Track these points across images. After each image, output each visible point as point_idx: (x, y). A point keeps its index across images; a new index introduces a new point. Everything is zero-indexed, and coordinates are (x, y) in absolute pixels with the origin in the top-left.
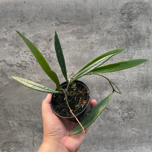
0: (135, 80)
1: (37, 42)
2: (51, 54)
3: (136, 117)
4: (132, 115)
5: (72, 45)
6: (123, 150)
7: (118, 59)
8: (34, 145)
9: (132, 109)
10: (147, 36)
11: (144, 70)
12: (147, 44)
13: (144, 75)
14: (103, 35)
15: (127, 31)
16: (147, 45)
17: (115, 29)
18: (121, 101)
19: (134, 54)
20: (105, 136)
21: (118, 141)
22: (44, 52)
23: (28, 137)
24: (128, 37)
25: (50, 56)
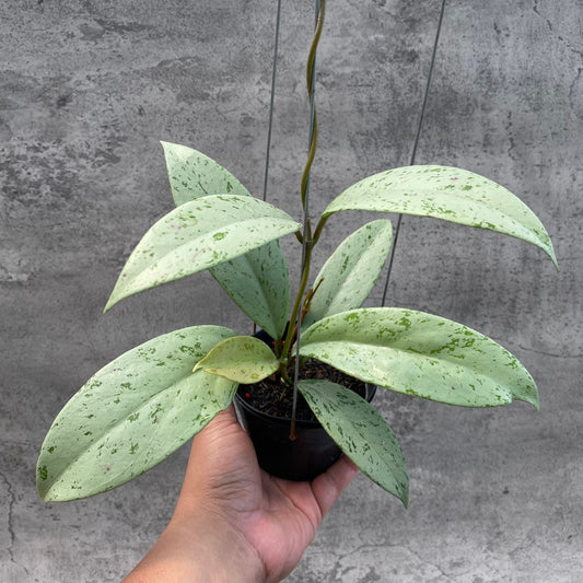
0: (427, 280)
1: (5, 108)
2: (70, 165)
3: (428, 426)
4: (411, 421)
5: (157, 124)
6: (370, 549)
8: (13, 534)
10: (480, 98)
11: (464, 240)
12: (477, 134)
13: (462, 261)
14: (295, 86)
15: (395, 75)
16: (480, 138)
17: (346, 63)
21: (353, 516)
22: (40, 154)
24: (400, 99)
25: (63, 173)
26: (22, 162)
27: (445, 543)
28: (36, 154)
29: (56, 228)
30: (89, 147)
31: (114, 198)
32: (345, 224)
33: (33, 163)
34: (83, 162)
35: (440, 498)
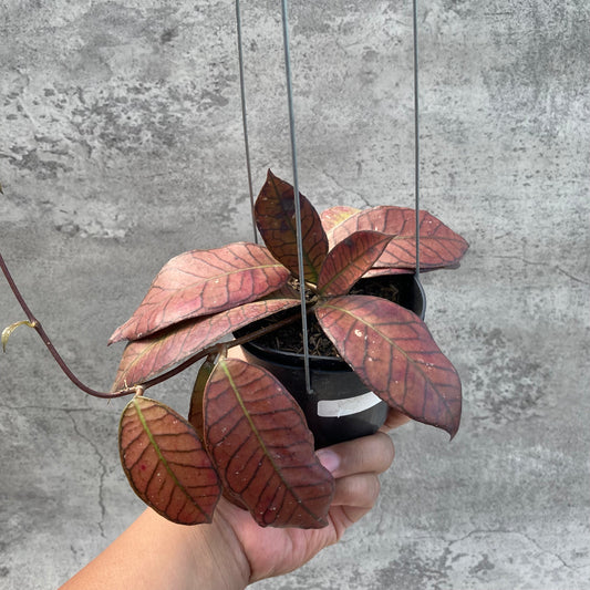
1: (105, 44)
2: (174, 108)
3: (551, 400)
4: (533, 394)
5: (271, 60)
6: (483, 535)
7: (489, 135)
8: (103, 508)
9: (536, 367)
18: (491, 330)
19: (566, 114)
20: (410, 475)
21: (465, 498)
22: (141, 96)
23: (78, 475)
24: (542, 28)
25: (166, 117)
26: (121, 106)
27: (566, 531)
28: (136, 97)
29: (156, 179)
30: (194, 88)
31: (220, 145)
32: (474, 172)
33: (134, 106)
34: (187, 104)
35: (561, 480)
